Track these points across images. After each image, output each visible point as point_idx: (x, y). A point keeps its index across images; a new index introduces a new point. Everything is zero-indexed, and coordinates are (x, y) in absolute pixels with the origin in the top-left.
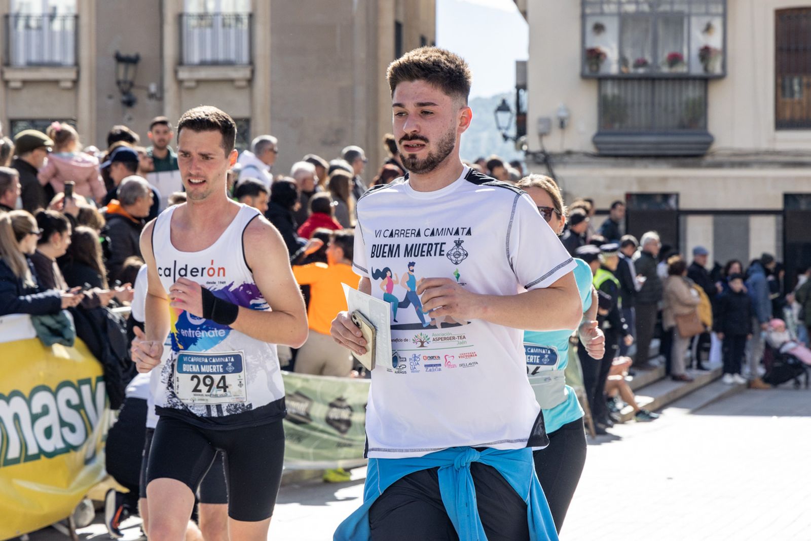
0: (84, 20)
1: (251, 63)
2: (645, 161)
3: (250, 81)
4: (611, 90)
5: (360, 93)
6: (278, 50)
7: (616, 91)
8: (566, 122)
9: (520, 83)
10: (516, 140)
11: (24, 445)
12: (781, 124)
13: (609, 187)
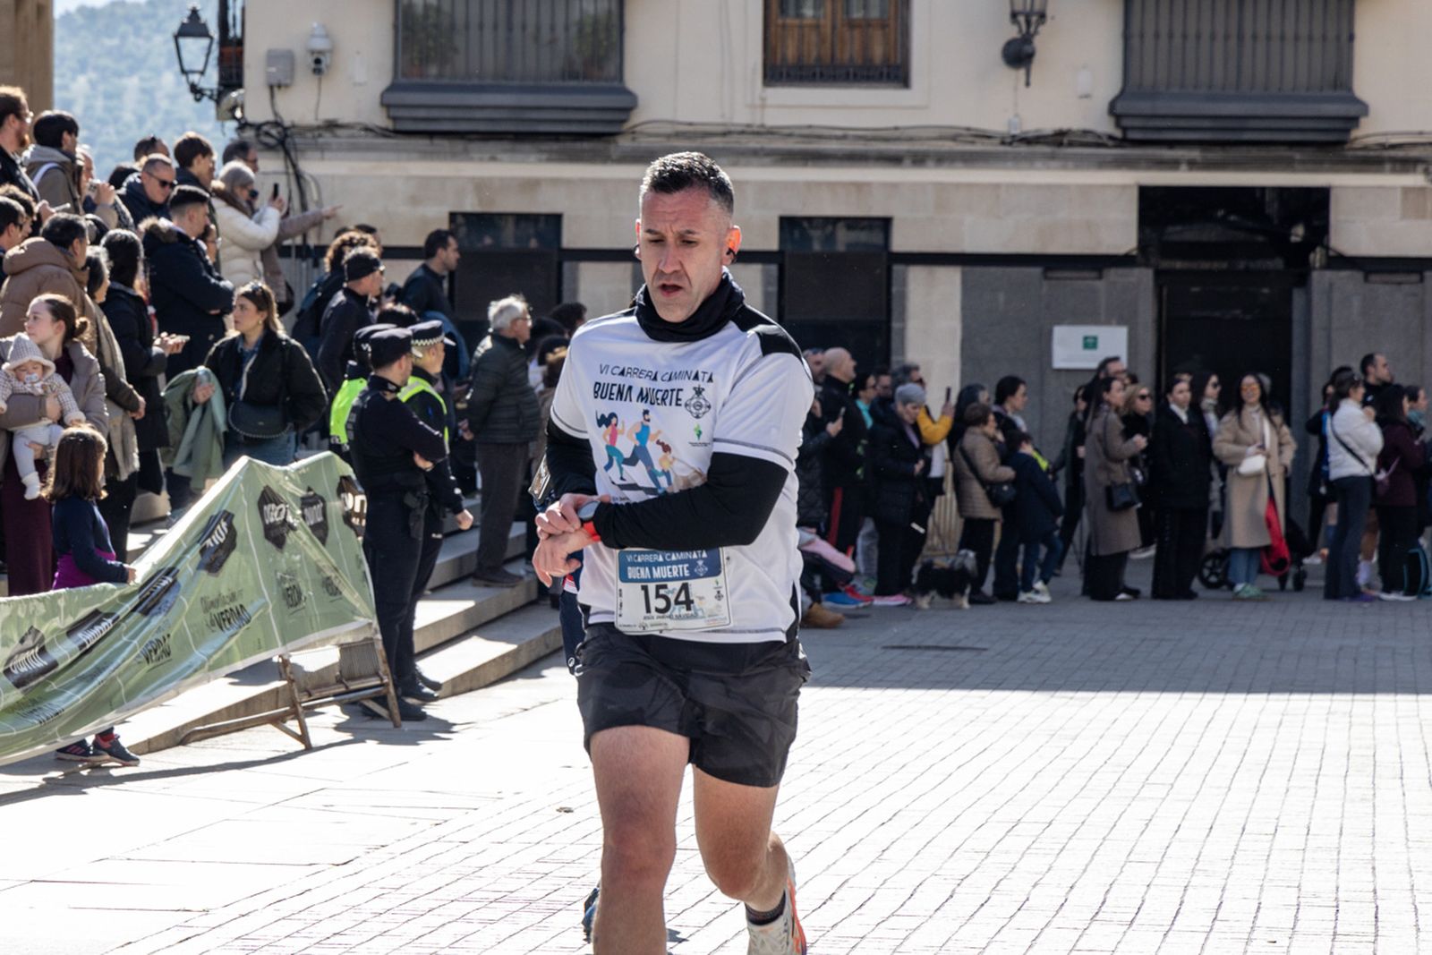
2: (492, 146)
8: (325, 60)
10: (218, 98)
12: (777, 71)
13: (414, 200)
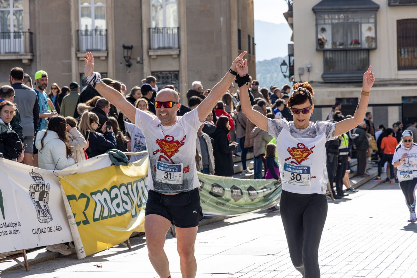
0: (110, 32)
1: (179, 48)
2: (344, 85)
3: (179, 55)
4: (329, 55)
5: (225, 59)
6: (190, 42)
7: (331, 56)
8: (310, 69)
9: (290, 53)
10: (289, 77)
11: (110, 210)
12: (400, 68)
13: (329, 96)
